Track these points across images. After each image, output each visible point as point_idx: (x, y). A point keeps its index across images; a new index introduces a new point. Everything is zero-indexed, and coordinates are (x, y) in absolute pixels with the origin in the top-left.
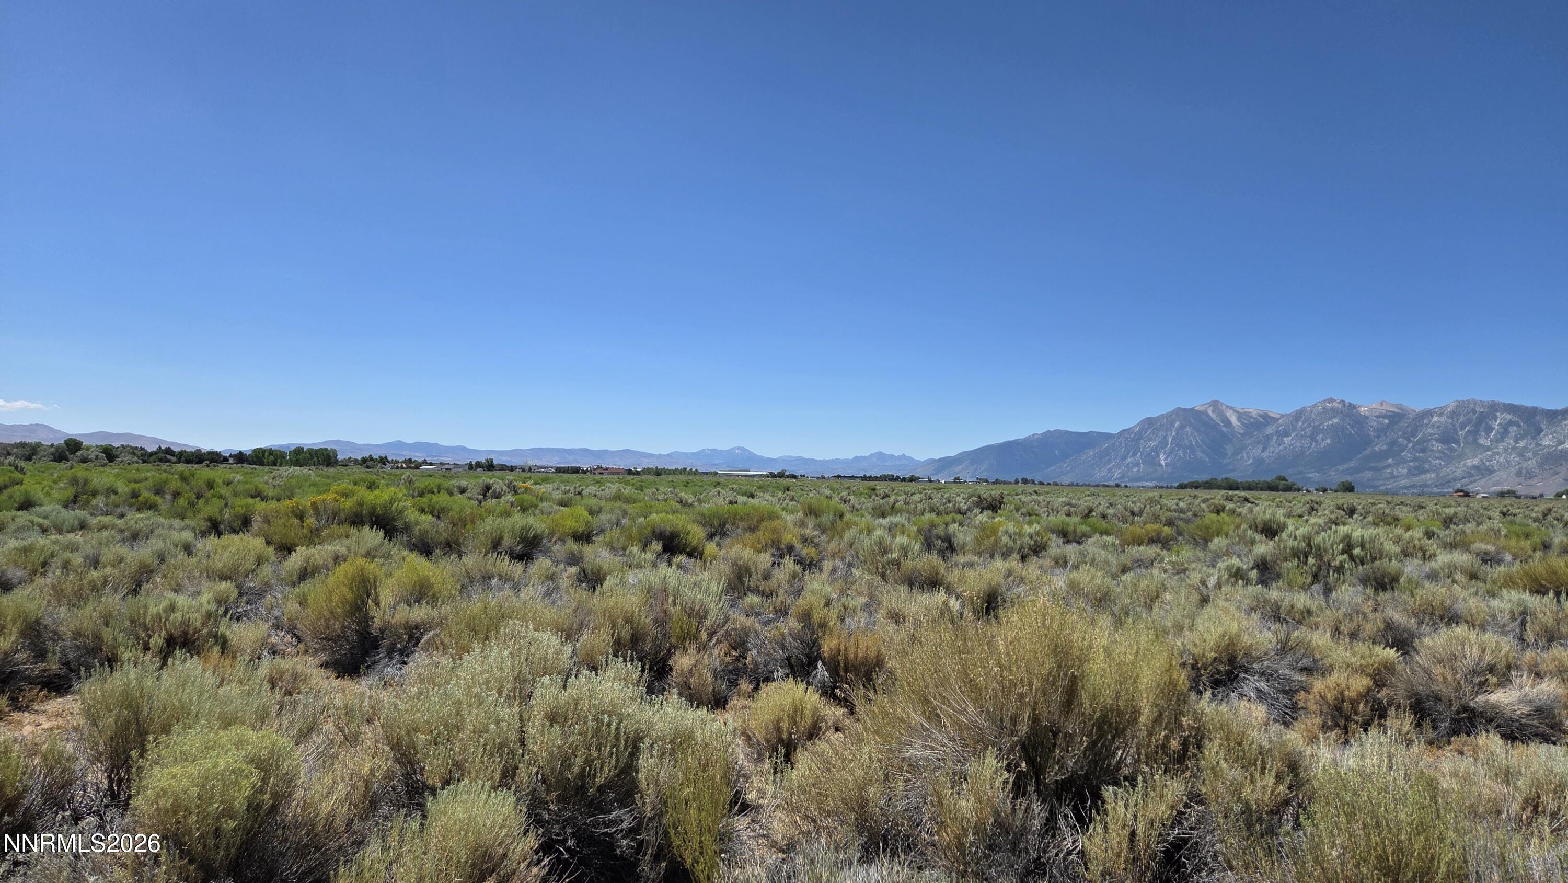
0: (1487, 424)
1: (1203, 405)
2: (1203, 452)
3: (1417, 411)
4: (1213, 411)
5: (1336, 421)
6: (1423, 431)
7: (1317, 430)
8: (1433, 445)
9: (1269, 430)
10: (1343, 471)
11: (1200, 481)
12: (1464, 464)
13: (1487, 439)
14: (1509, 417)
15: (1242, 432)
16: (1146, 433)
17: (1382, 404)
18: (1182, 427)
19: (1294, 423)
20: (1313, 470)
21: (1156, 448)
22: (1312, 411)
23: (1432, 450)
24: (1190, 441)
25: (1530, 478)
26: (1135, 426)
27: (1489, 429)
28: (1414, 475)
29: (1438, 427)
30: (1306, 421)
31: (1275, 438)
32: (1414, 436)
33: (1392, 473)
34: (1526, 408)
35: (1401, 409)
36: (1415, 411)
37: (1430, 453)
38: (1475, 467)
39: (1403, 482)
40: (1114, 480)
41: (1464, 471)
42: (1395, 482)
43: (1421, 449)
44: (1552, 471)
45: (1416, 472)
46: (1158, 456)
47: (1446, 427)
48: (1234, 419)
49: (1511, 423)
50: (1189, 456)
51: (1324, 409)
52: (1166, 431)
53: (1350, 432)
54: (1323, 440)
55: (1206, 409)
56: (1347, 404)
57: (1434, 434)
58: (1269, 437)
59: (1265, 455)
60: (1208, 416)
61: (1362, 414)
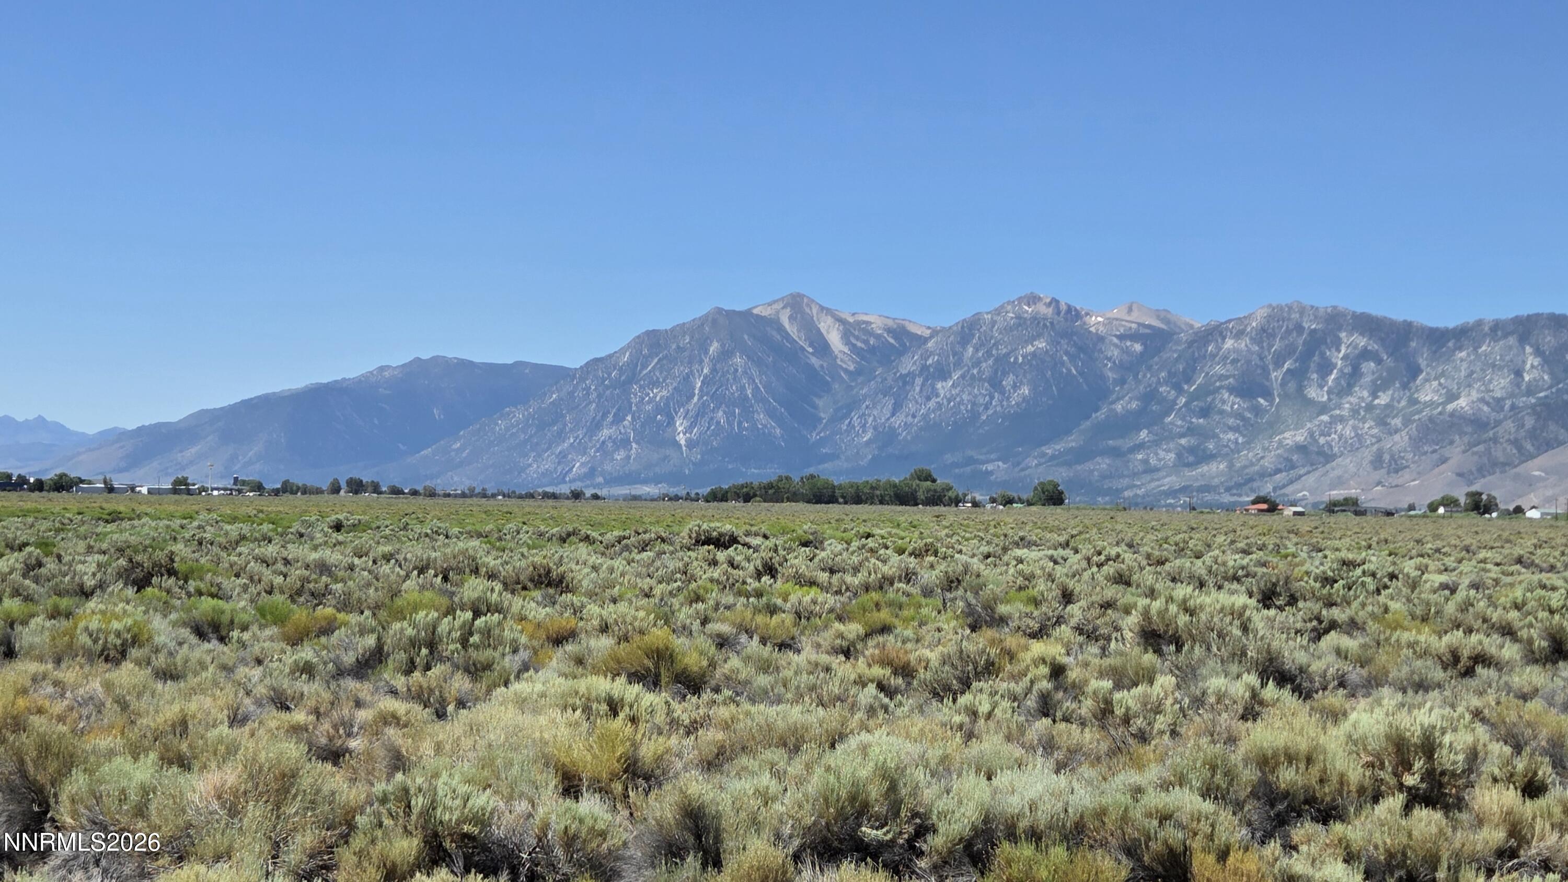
0: (1322, 355)
1: (770, 304)
2: (771, 413)
3: (1197, 325)
4: (790, 318)
5: (1041, 344)
6: (1206, 369)
7: (1003, 365)
8: (1224, 402)
9: (908, 365)
10: (1053, 457)
11: (756, 484)
12: (1280, 442)
13: (1321, 387)
14: (1362, 342)
15: (852, 367)
16: (644, 367)
17: (1130, 310)
18: (725, 354)
19: (958, 348)
20: (993, 456)
21: (667, 405)
22: (993, 323)
23: (1222, 412)
24: (743, 388)
25: (1397, 471)
26: (622, 351)
27: (1326, 368)
28: (1189, 465)
29: (1234, 361)
30: (982, 345)
31: (919, 381)
32: (1189, 380)
33: (1146, 461)
34: (1393, 323)
35: (1167, 322)
36: (1192, 326)
37: (1217, 417)
38: (1301, 448)
39: (1170, 481)
40: (573, 481)
41: (1279, 456)
42: (1152, 480)
43: (1202, 409)
44: (1435, 456)
45: (1191, 459)
46: (671, 421)
47: (1248, 362)
48: (834, 339)
49: (1365, 354)
50: (740, 423)
51: (1018, 317)
52: (690, 363)
53: (1069, 370)
54: (1015, 387)
55: (778, 312)
56: (1063, 308)
57: (1227, 377)
58: (906, 381)
59: (898, 421)
60: (781, 329)
61: (1093, 329)
